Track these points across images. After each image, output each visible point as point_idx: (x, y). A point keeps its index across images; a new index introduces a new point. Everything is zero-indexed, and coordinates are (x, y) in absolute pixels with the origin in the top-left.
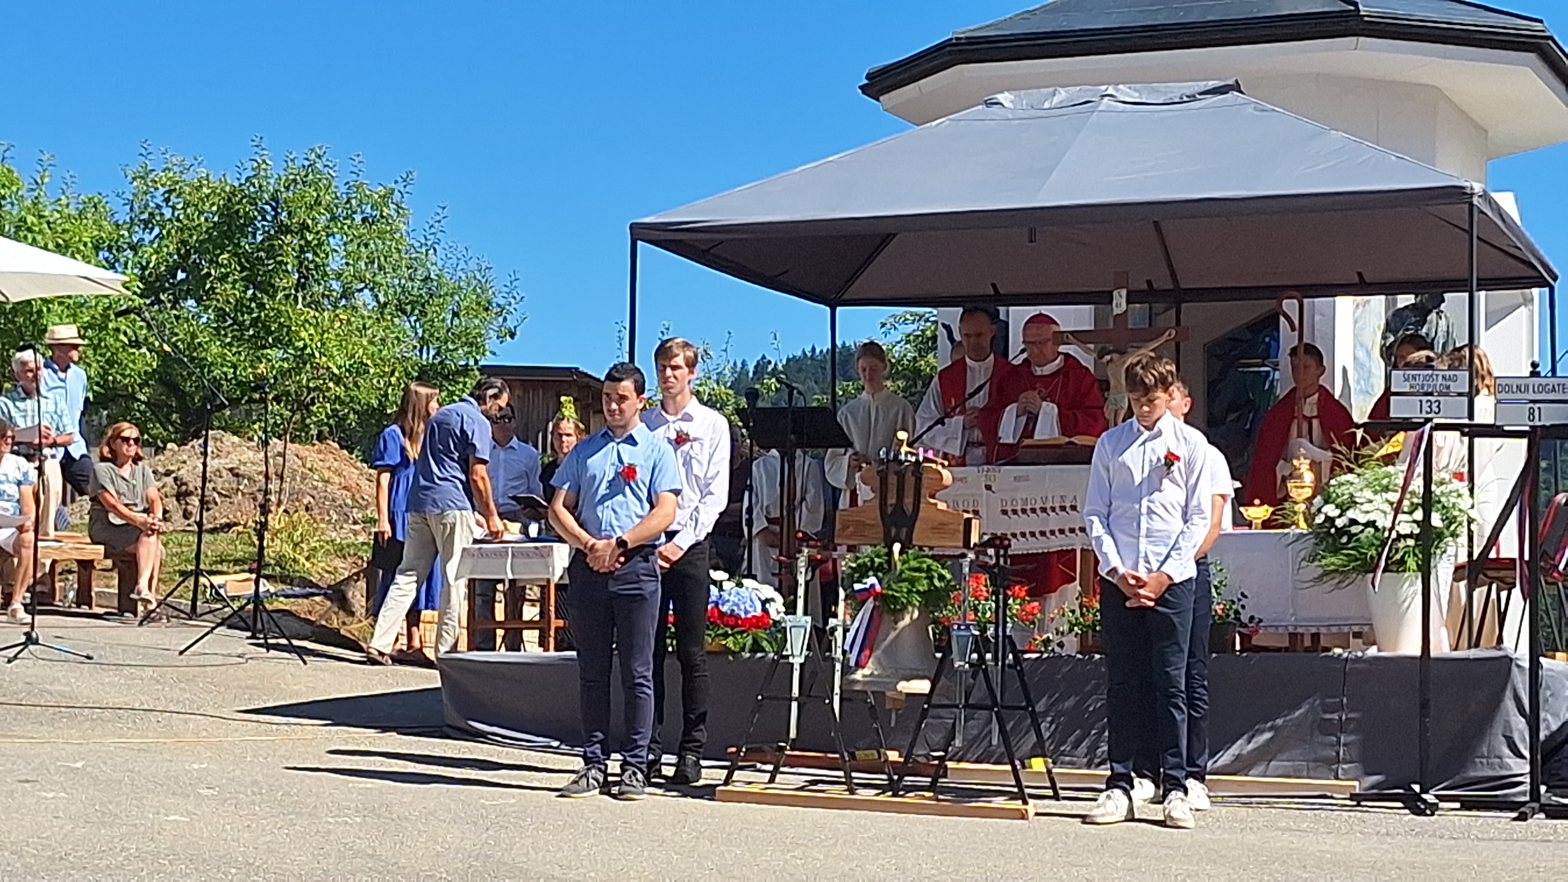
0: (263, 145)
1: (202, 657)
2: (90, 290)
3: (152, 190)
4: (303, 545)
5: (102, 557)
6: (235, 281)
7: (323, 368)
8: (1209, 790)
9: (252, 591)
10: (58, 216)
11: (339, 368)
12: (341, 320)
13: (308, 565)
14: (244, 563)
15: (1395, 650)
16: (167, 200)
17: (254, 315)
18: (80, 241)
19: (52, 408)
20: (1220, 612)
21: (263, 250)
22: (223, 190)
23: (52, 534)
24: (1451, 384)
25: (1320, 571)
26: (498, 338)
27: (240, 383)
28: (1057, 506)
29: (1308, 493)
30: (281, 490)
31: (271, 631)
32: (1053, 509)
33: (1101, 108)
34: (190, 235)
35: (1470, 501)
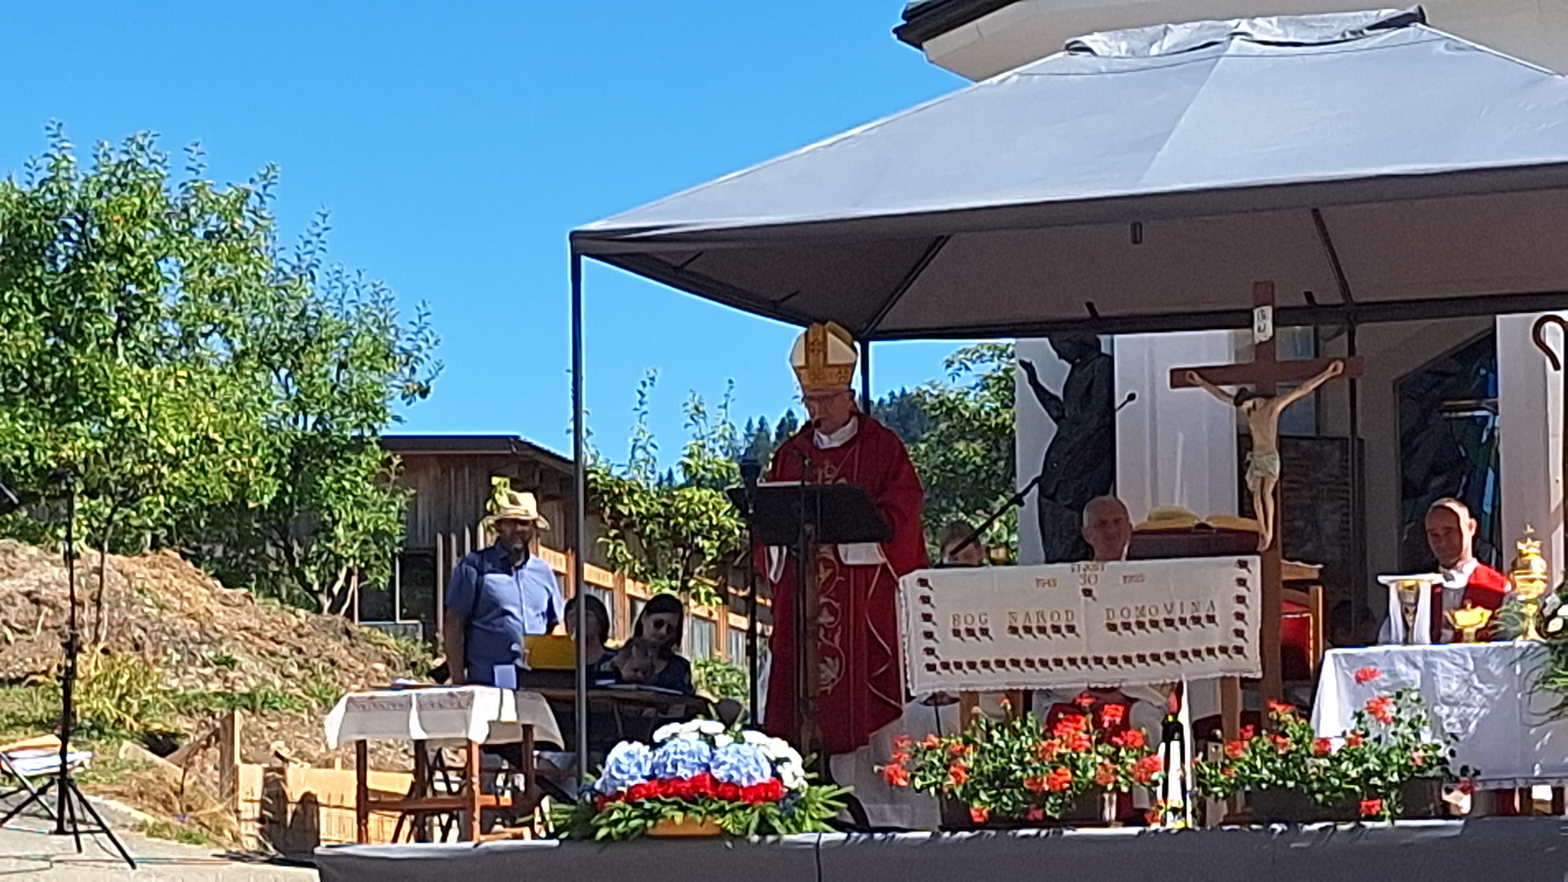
0: (64, 137)
7: (152, 447)
11: (176, 445)
12: (177, 377)
17: (57, 375)
20: (1418, 761)
22: (8, 198)
26: (404, 397)
27: (38, 471)
28: (1188, 616)
29: (1539, 587)
30: (99, 621)
31: (84, 822)
32: (1183, 621)
33: (1229, 52)
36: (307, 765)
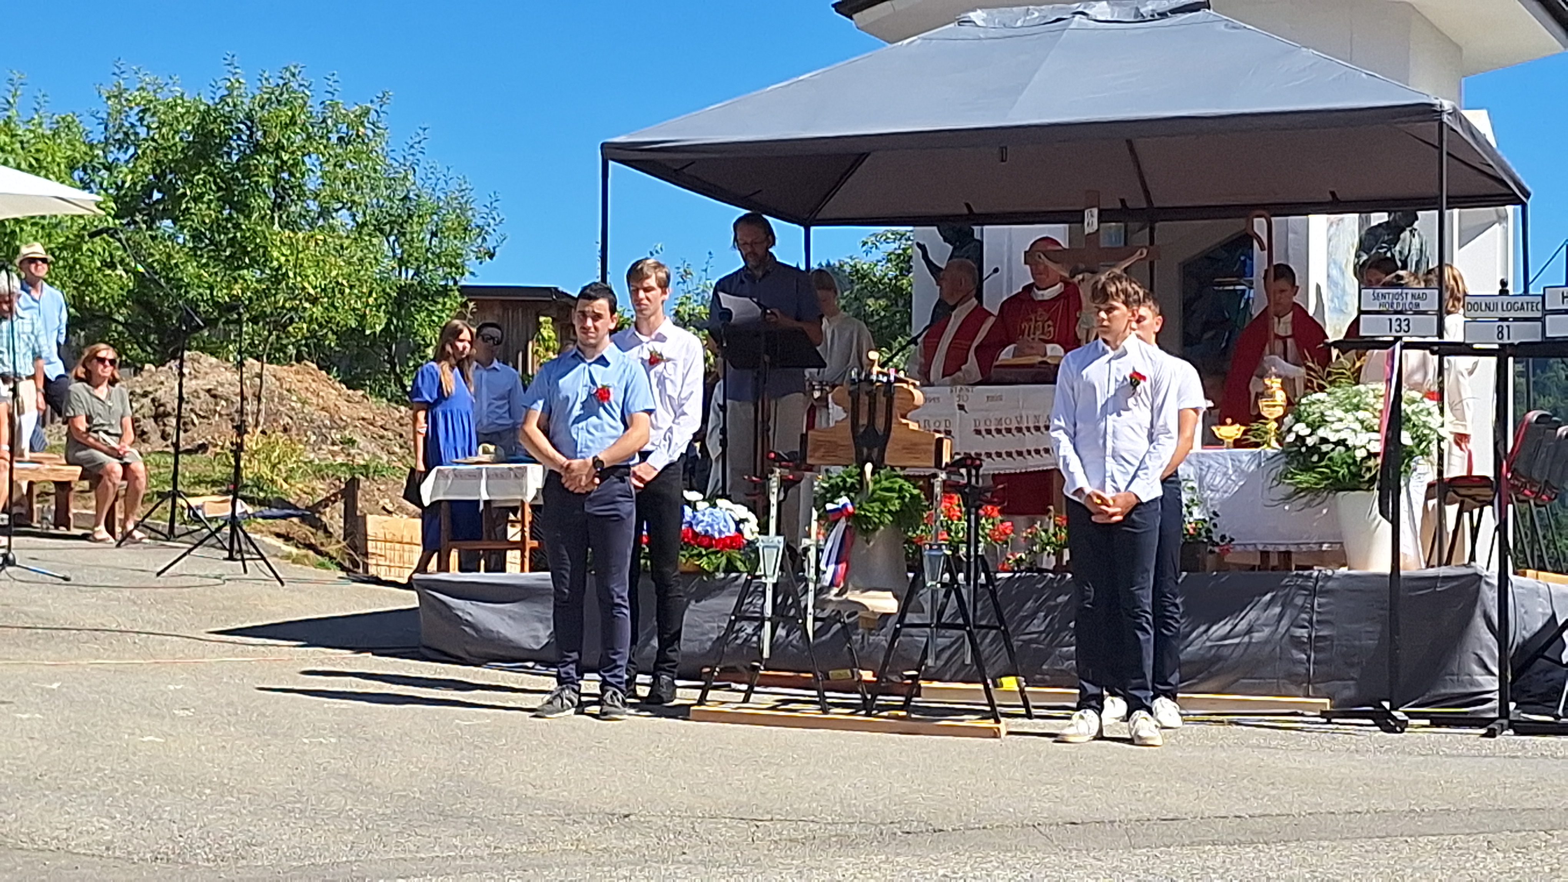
0: (236, 64)
1: (179, 579)
2: (64, 210)
3: (127, 109)
4: (281, 466)
5: (77, 478)
6: (210, 201)
7: (298, 288)
8: (1181, 708)
9: (229, 513)
10: (32, 135)
11: (315, 288)
12: (316, 240)
13: (285, 486)
14: (222, 484)
15: (1365, 568)
16: (141, 119)
17: (231, 235)
18: (54, 160)
19: (28, 329)
20: (1192, 531)
21: (238, 169)
22: (197, 108)
23: (28, 455)
24: (1421, 302)
25: (1291, 490)
26: (477, 258)
27: (216, 304)
28: (1031, 425)
29: (1279, 411)
30: (259, 411)
31: (248, 552)
32: (1028, 429)
33: (1072, 26)
34: (166, 155)
35: (1440, 419)
36: (405, 517)
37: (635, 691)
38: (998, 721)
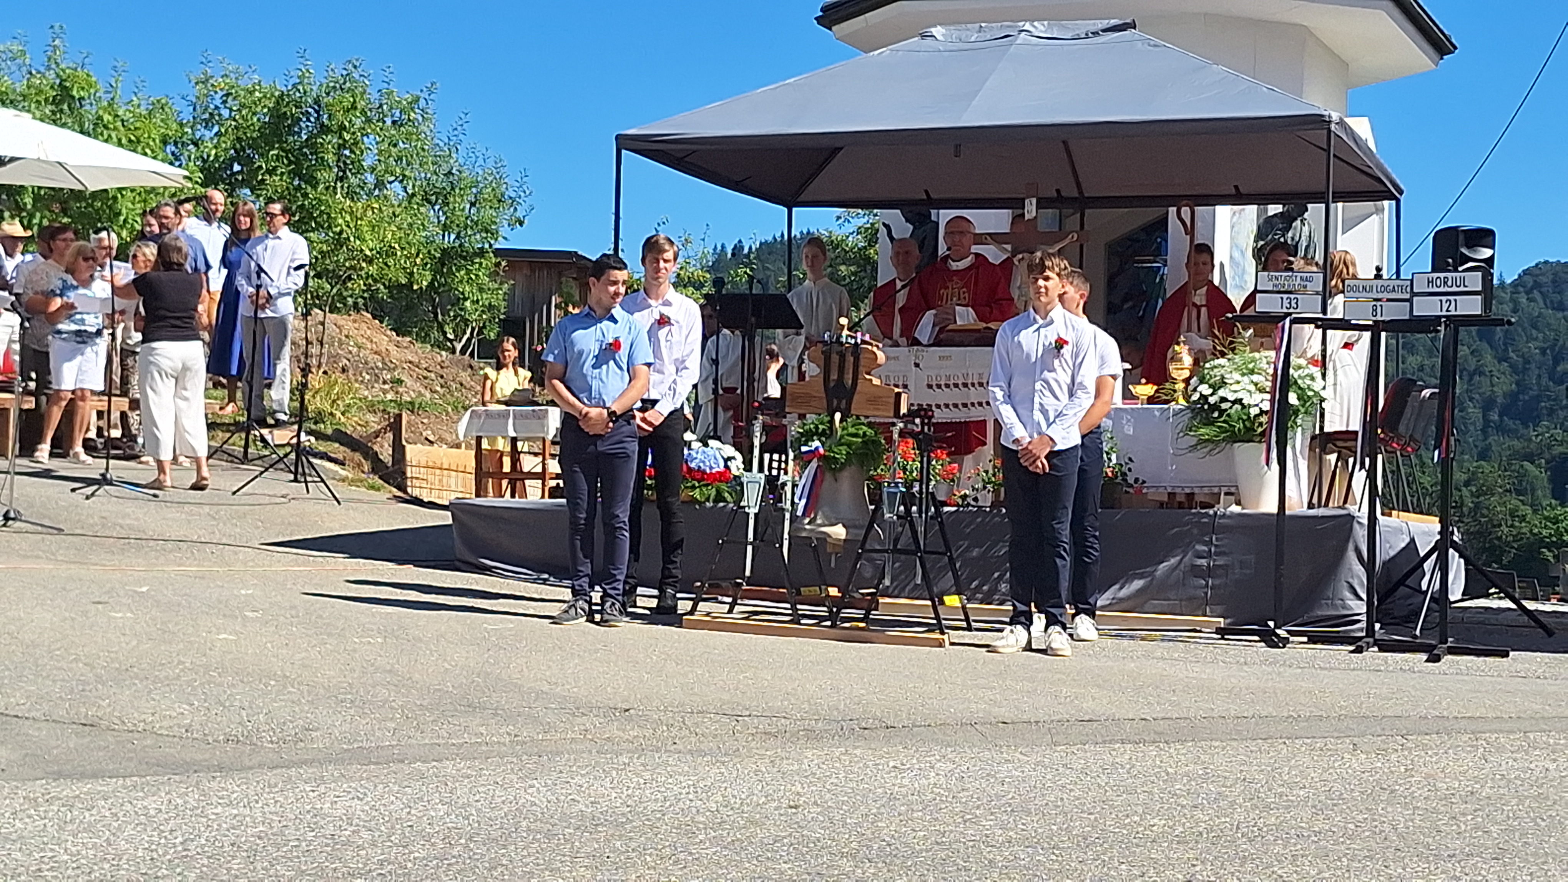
0: (307, 57)
1: (252, 497)
2: (159, 182)
3: (212, 93)
4: (339, 402)
6: (282, 174)
7: (357, 250)
10: (131, 115)
11: (371, 250)
12: (373, 208)
13: (343, 419)
15: (1257, 507)
16: (225, 102)
18: (149, 137)
20: (1110, 474)
21: (307, 147)
22: (272, 95)
24: (1308, 284)
25: (1194, 441)
26: (509, 226)
28: (975, 381)
29: (1187, 373)
30: (321, 354)
31: (310, 476)
32: (973, 385)
33: (1018, 42)
34: (245, 133)
35: (1323, 383)
36: (444, 446)
37: (635, 602)
38: (943, 633)
